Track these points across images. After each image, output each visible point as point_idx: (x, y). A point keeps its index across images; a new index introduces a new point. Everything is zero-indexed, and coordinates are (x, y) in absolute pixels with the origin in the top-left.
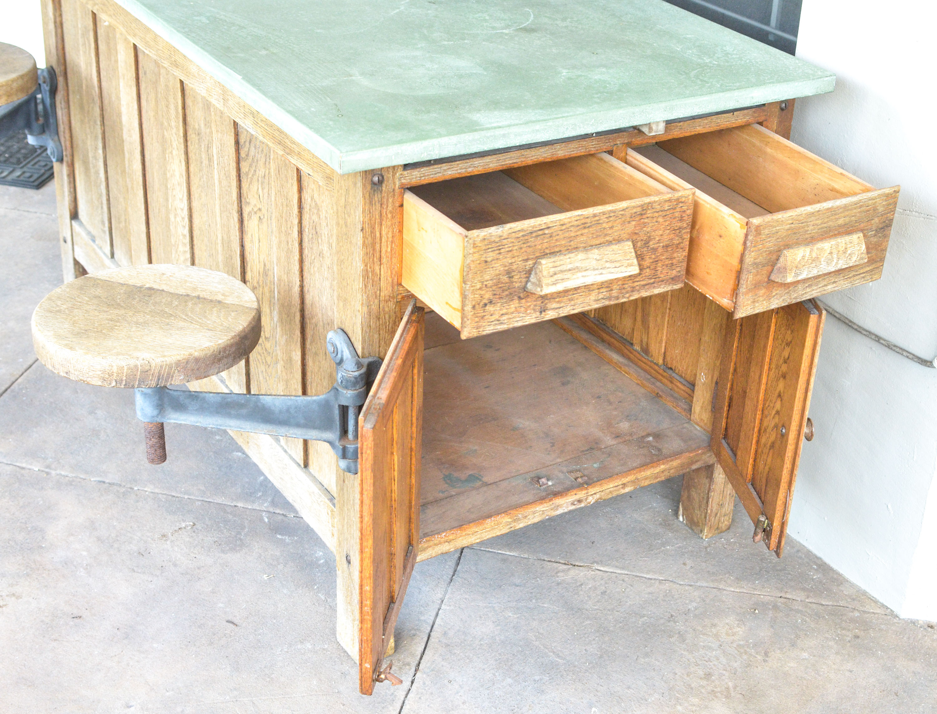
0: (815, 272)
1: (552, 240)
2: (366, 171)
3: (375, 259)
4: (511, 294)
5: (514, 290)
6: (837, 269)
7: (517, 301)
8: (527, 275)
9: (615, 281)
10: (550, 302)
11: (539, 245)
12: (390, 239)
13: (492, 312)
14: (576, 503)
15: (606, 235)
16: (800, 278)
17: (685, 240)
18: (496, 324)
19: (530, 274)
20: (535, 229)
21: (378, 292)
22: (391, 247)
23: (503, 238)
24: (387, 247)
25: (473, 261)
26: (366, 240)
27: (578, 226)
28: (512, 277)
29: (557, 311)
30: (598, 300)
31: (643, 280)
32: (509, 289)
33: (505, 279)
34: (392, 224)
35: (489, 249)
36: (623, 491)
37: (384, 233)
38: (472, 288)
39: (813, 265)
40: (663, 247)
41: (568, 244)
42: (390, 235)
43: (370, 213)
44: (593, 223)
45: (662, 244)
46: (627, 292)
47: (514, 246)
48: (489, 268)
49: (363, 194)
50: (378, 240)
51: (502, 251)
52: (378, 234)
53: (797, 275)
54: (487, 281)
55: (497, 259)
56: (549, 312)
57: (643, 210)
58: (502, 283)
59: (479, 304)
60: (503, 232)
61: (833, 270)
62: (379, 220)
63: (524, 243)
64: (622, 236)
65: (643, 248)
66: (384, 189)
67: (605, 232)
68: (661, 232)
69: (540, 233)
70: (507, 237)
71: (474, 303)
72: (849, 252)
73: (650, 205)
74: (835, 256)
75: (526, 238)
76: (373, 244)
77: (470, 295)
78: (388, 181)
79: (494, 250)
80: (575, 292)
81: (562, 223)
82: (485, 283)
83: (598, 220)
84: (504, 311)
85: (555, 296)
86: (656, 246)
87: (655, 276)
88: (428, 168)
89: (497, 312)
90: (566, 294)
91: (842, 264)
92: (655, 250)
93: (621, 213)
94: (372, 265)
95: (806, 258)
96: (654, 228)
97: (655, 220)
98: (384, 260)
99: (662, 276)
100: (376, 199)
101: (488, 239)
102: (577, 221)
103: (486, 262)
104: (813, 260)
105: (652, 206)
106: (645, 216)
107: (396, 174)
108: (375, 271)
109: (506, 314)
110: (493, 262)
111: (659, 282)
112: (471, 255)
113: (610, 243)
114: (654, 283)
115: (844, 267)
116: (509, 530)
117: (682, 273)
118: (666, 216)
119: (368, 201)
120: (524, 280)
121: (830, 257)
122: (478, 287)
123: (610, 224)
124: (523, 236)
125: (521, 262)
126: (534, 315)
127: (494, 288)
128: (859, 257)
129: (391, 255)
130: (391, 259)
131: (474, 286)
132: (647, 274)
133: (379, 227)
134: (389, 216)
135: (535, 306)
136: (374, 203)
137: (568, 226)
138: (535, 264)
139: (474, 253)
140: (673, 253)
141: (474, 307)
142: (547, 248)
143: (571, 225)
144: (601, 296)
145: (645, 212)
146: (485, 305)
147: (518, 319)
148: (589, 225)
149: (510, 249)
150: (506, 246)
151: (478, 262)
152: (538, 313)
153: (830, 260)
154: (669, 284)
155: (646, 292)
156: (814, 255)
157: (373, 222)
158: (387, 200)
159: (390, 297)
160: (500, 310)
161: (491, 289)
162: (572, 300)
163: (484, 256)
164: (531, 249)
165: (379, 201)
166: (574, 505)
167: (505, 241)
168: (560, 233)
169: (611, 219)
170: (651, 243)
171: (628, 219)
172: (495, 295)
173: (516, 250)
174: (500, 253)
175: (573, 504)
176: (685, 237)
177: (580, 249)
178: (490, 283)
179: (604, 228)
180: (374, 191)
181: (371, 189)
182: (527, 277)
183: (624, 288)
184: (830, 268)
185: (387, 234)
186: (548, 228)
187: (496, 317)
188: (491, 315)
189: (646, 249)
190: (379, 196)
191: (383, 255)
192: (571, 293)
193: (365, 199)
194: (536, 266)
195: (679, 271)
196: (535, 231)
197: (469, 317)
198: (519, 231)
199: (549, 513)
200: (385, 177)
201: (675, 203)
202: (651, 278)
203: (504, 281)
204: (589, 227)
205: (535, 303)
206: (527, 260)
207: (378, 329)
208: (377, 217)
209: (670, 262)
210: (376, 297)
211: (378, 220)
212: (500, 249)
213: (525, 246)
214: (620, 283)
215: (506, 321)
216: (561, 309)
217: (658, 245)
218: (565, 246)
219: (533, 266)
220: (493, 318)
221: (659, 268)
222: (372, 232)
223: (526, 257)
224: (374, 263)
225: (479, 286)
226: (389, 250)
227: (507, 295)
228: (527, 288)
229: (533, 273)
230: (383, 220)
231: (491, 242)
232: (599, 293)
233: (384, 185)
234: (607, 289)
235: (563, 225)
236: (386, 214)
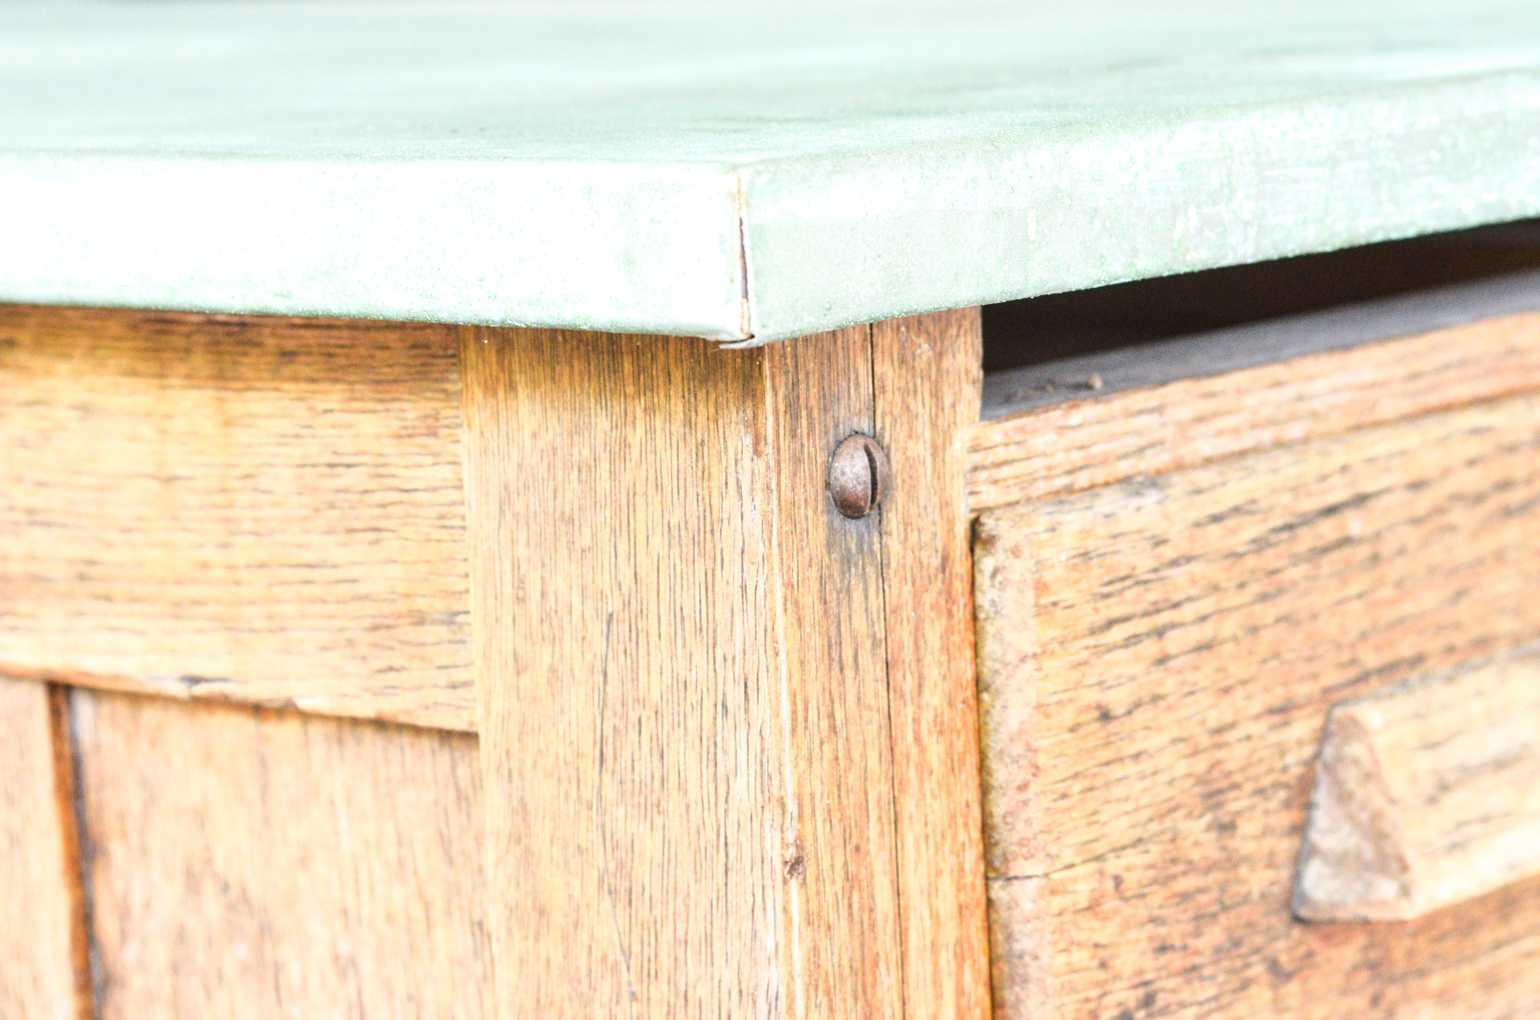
1: (1382, 582)
4: (1234, 942)
5: (1244, 912)
7: (1267, 995)
8: (1294, 814)
11: (1331, 611)
19: (1308, 807)
23: (1167, 555)
26: (824, 940)
27: (1479, 499)
28: (1232, 826)
32: (1225, 908)
33: (1200, 836)
35: (1111, 623)
37: (913, 882)
38: (1056, 903)
41: (1449, 614)
43: (833, 729)
47: (1221, 612)
48: (1120, 760)
49: (788, 583)
50: (886, 942)
51: (1174, 642)
52: (883, 896)
54: (1118, 850)
55: (1154, 700)
58: (1190, 866)
60: (1166, 517)
62: (885, 788)
63: (1264, 597)
66: (894, 545)
69: (1328, 529)
70: (1183, 549)
75: (1271, 558)
77: (1045, 955)
78: (911, 490)
79: (1138, 638)
81: (1413, 469)
82: (1113, 866)
100: (859, 622)
101: (1102, 559)
102: (1470, 464)
103: (1105, 716)
110: (1138, 718)
112: (1031, 665)
119: (817, 641)
120: (1285, 846)
122: (1082, 892)
124: (1256, 545)
125: (1262, 726)
127: (1155, 900)
131: (1063, 888)
133: (888, 840)
134: (935, 752)
136: (847, 652)
137: (1440, 492)
138: (1323, 736)
139: (1045, 652)
142: (1363, 636)
143: (1450, 486)
148: (1518, 496)
149: (1208, 630)
150: (1188, 611)
151: (1069, 714)
157: (851, 801)
158: (918, 631)
161: (1142, 912)
163: (1092, 675)
164: (1298, 637)
165: (875, 644)
167: (1181, 579)
168: (1413, 537)
172: (1163, 949)
173: (1235, 639)
174: (1163, 660)
177: (1502, 651)
178: (1134, 866)
180: (847, 561)
181: (827, 546)
182: (1295, 828)
185: (931, 891)
186: (1358, 499)
190: (874, 601)
193: (801, 621)
194: (1329, 752)
196: (1306, 521)
198: (1236, 510)
200: (895, 460)
203: (1196, 855)
204: (1521, 510)
206: (1286, 711)
208: (873, 764)
211: (879, 790)
212: (1162, 633)
213: (1271, 612)
218: (1439, 629)
219: (1317, 755)
222: (851, 880)
223: (1281, 693)
225: (1083, 883)
227: (1218, 953)
228: (1304, 899)
229: (1322, 795)
230: (903, 785)
233: (893, 520)
235: (1419, 487)
236: (917, 739)
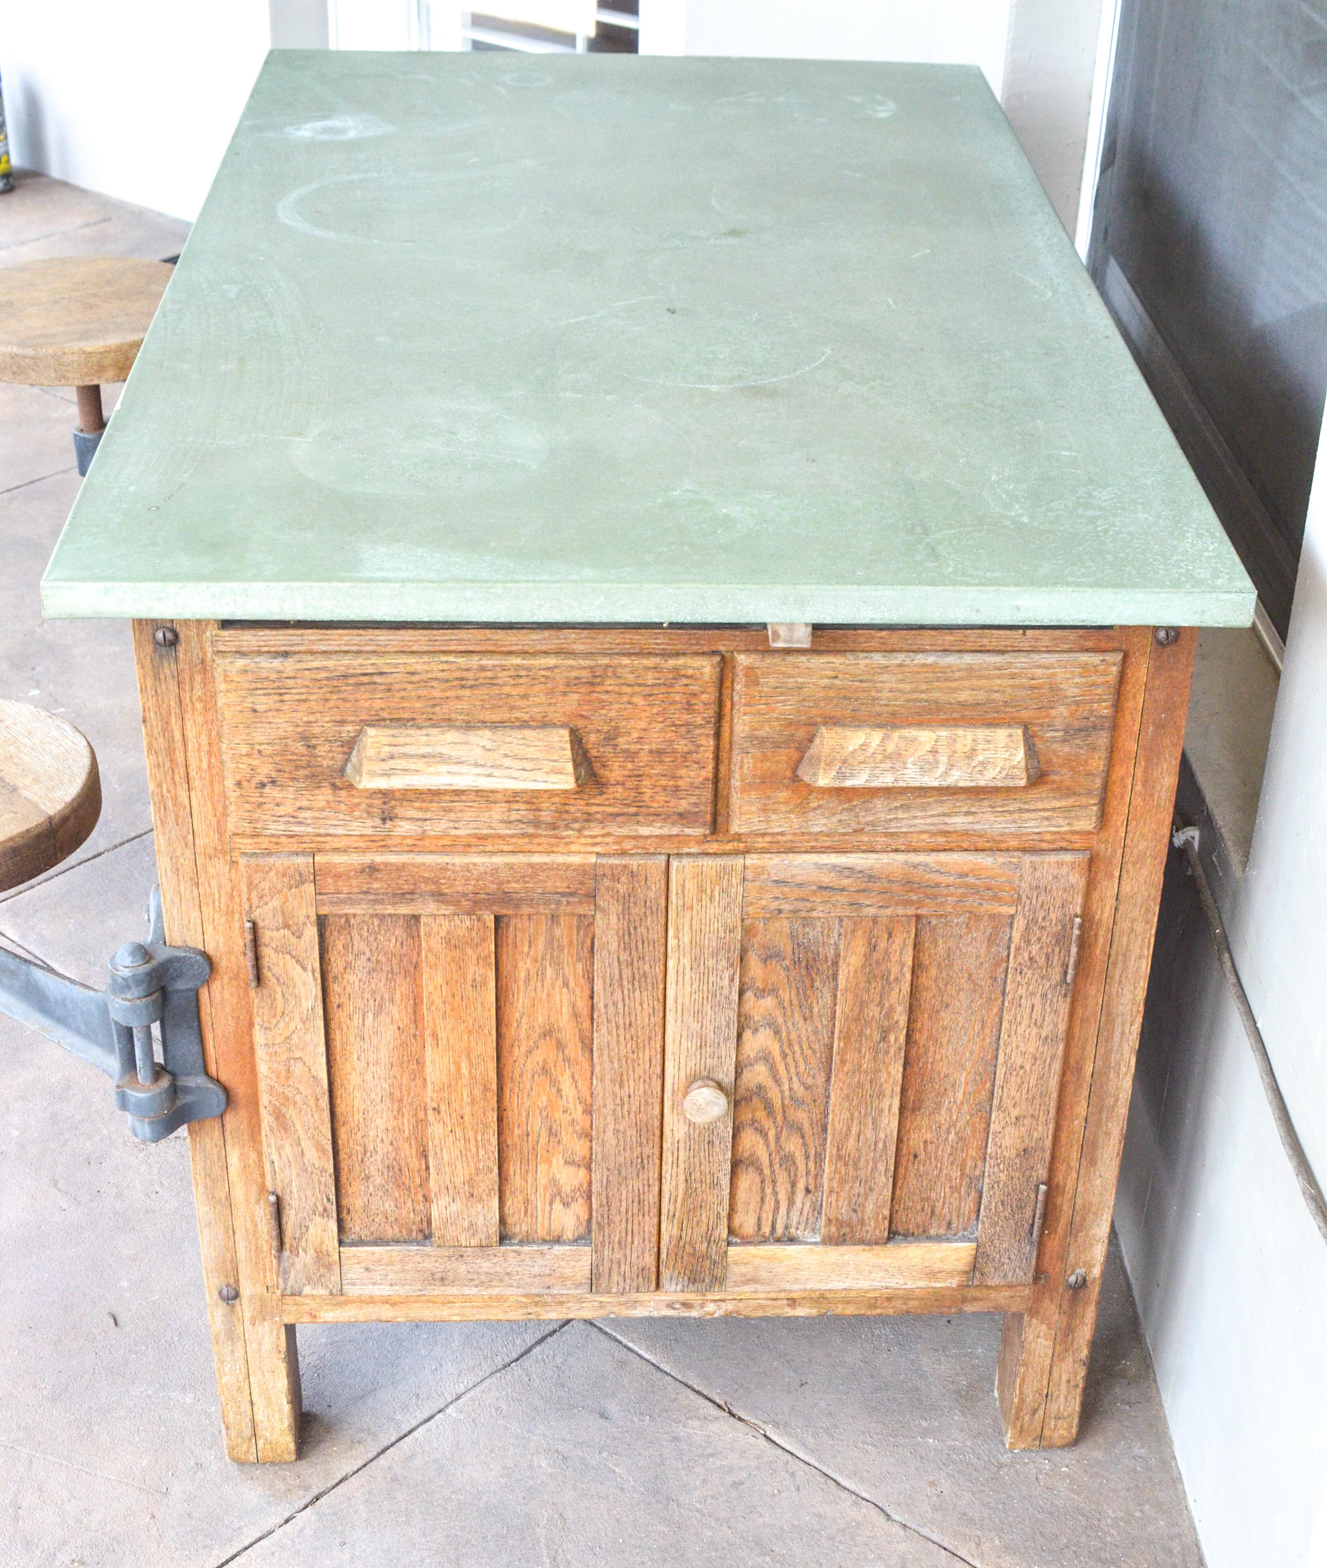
0: (887, 780)
1: (393, 697)
2: (140, 621)
3: (177, 778)
4: (313, 776)
5: (320, 769)
6: (944, 784)
7: (330, 791)
8: (345, 749)
9: (547, 795)
10: (402, 806)
11: (366, 700)
12: (205, 748)
13: (278, 800)
14: (677, 1306)
15: (512, 708)
16: (848, 783)
17: (702, 749)
18: (289, 822)
19: (352, 748)
20: (352, 671)
21: (191, 837)
22: (209, 763)
23: (284, 675)
24: (201, 760)
25: (228, 706)
26: (154, 742)
27: (447, 681)
28: (314, 747)
29: (419, 823)
30: (511, 822)
31: (610, 805)
32: (309, 766)
33: (299, 747)
34: (206, 722)
35: (258, 689)
36: (790, 1312)
37: (190, 733)
38: (232, 751)
39: (888, 765)
40: (651, 751)
41: (429, 710)
42: (204, 740)
43: (157, 694)
44: (481, 681)
45: (646, 747)
46: (576, 820)
47: (310, 693)
48: (262, 722)
49: (139, 659)
50: (179, 744)
51: (286, 697)
52: (178, 735)
53: (841, 775)
54: (260, 744)
55: (278, 710)
56: (402, 823)
57: (595, 677)
58: (294, 754)
59: (249, 781)
60: (286, 666)
61: (936, 784)
62: (178, 710)
63: (331, 692)
64: (551, 715)
65: (604, 746)
66: (181, 655)
67: (511, 701)
68: (643, 724)
69: (365, 679)
70: (292, 675)
71: (238, 777)
72: (981, 758)
73: (610, 669)
74: (943, 759)
75: (335, 683)
76: (170, 751)
78: (188, 643)
79: (269, 694)
80: (456, 798)
81: (410, 669)
82: (257, 747)
83: (491, 678)
84: (304, 803)
85: (411, 796)
86: (634, 747)
87: (637, 801)
88: (274, 632)
89: (289, 803)
90: (436, 798)
91: (958, 778)
92: (631, 755)
93: (543, 673)
94: (172, 789)
95: (871, 750)
96: (625, 713)
97: (625, 699)
98: (196, 783)
99: (655, 805)
100: (167, 671)
101: (253, 672)
102: (443, 671)
103: (255, 711)
104: (888, 757)
105: (614, 673)
106: (598, 689)
107: (204, 632)
108: (180, 799)
109: (309, 809)
110: (269, 714)
111: (648, 815)
113: (524, 725)
114: (636, 814)
115: (962, 784)
116: (524, 1317)
117: (702, 808)
118: (651, 695)
119: (150, 673)
120: (339, 756)
121: (931, 758)
122: (244, 751)
123: (521, 690)
124: (328, 679)
125: (330, 724)
126: (370, 823)
127: (277, 759)
128: (1004, 773)
129: (211, 776)
130: (211, 783)
131: (235, 749)
132: (618, 795)
133: (180, 723)
134: (199, 706)
135: (369, 806)
136: (162, 677)
137: (425, 676)
138: (359, 732)
139: (228, 691)
140: (677, 768)
141: (239, 784)
142: (383, 709)
143: (430, 676)
144: (514, 816)
145: (598, 680)
146: (263, 785)
147: (335, 822)
148: (469, 683)
149: (304, 697)
150: (294, 691)
151: (239, 708)
152: (378, 822)
153: (929, 763)
154: (673, 824)
155: (620, 827)
156: (891, 748)
157: (164, 712)
158: (192, 679)
159: (216, 850)
160: (295, 799)
161: (271, 760)
162: (451, 811)
163: (250, 700)
164: (348, 705)
165: (173, 677)
166: (674, 1309)
167: (291, 682)
168: (410, 687)
169: (522, 681)
170: (621, 740)
171: (562, 688)
172: (280, 771)
173: (316, 700)
174: (282, 701)
175: (670, 1306)
176: (703, 742)
177: (458, 724)
178: (268, 749)
179: (508, 695)
180: (161, 656)
181: (155, 652)
182: (344, 753)
183: (567, 812)
184: (926, 779)
185: (198, 736)
186: (382, 674)
187: (288, 809)
188: (278, 805)
189: (609, 749)
190: (173, 666)
191: (193, 774)
192: (447, 798)
193: (143, 668)
194: (360, 737)
195: (696, 804)
196: (353, 676)
197: (232, 799)
198: (318, 669)
199: (616, 1310)
200: (181, 635)
201: (670, 676)
202: (629, 805)
203: (297, 751)
204: (471, 687)
205: (368, 801)
206: (342, 723)
207: (197, 902)
208: (173, 703)
209: (671, 783)
210: (186, 844)
211: (175, 711)
212: (281, 694)
213: (335, 697)
214: (556, 800)
215: (309, 821)
216: (428, 823)
217: (638, 746)
218: (423, 713)
219: (356, 736)
220: (281, 811)
221: (644, 790)
222: (164, 730)
223: (338, 718)
224: (175, 784)
225: (244, 749)
226: (205, 765)
227: (306, 777)
228: (346, 772)
229: (357, 747)
230: (186, 711)
231: (259, 679)
232: (510, 810)
233: (180, 650)
234: (528, 806)
235: (413, 674)
